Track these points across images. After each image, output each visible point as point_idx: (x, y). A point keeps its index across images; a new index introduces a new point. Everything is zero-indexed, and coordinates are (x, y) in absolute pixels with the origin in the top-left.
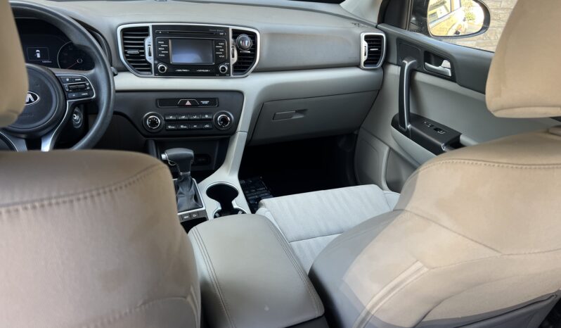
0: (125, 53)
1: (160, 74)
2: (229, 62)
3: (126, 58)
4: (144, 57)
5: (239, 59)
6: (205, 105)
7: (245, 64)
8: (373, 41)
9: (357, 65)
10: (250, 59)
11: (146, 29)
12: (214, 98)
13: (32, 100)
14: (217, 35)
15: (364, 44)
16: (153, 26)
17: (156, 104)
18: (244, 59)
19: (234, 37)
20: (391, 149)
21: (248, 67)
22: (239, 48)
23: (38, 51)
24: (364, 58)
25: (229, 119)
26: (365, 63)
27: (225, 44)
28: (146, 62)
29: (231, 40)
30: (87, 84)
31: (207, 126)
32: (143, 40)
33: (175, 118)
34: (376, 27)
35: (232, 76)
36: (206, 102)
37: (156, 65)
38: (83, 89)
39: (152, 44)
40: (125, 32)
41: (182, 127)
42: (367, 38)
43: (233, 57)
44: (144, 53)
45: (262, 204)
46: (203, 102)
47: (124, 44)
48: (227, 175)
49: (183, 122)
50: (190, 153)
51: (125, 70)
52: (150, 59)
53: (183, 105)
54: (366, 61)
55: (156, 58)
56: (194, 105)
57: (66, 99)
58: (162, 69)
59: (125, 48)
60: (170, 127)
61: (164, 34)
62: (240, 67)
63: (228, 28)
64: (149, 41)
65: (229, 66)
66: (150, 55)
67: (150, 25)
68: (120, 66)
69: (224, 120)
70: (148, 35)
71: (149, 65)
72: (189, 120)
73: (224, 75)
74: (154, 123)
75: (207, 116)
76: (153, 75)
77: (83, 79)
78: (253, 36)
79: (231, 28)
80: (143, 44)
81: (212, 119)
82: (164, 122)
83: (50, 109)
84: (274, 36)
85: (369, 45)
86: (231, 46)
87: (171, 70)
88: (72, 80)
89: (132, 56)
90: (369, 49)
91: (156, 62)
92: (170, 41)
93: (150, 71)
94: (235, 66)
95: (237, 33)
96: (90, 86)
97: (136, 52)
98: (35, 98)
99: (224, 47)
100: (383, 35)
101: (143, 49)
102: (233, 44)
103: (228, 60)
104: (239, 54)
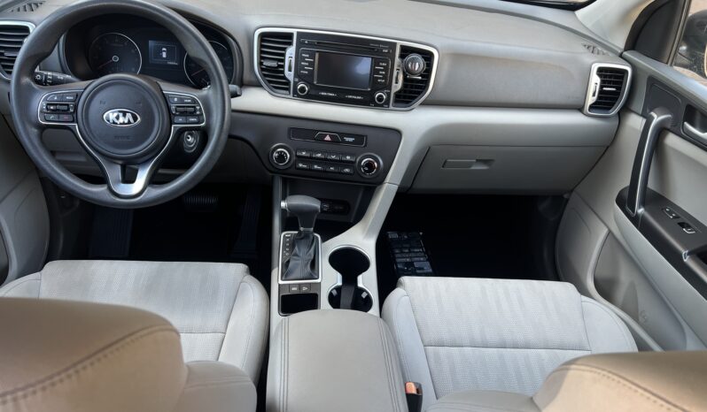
0: (261, 64)
1: (299, 96)
2: (390, 89)
3: (262, 70)
4: (283, 72)
5: (405, 85)
6: (348, 142)
7: (411, 93)
8: (610, 77)
9: (580, 109)
10: (421, 87)
11: (290, 36)
12: (362, 135)
13: (132, 120)
14: (379, 52)
15: (595, 80)
16: (298, 33)
17: (289, 134)
18: (412, 87)
19: (402, 56)
20: (610, 232)
21: (416, 97)
22: (407, 72)
23: (164, 49)
24: (591, 100)
25: (376, 164)
26: (592, 107)
27: (388, 65)
28: (284, 78)
29: (397, 59)
30: (198, 108)
31: (347, 170)
32: (284, 49)
33: (308, 155)
34: (621, 56)
35: (391, 107)
36: (351, 140)
37: (296, 84)
38: (192, 114)
39: (294, 56)
40: (263, 36)
41: (316, 167)
42: (601, 71)
43: (397, 83)
44: (283, 67)
45: (401, 284)
46: (347, 139)
47: (261, 52)
48: (362, 238)
49: (318, 161)
50: (316, 204)
51: (258, 85)
52: (290, 75)
53: (321, 139)
54: (594, 104)
55: (297, 75)
56: (334, 141)
57: (171, 123)
58: (302, 89)
59: (262, 58)
60: (301, 165)
61: (310, 44)
62: (405, 97)
63: (395, 44)
64: (291, 52)
65: (389, 95)
66: (290, 70)
67: (294, 31)
68: (253, 79)
69: (370, 165)
70: (290, 44)
71: (288, 83)
72: (326, 159)
73: (382, 106)
74: (281, 157)
75: (348, 158)
76: (291, 96)
77: (194, 101)
78: (428, 57)
79: (399, 43)
80: (283, 55)
81: (355, 162)
82: (294, 158)
83: (150, 134)
84: (459, 57)
85: (603, 82)
86: (396, 67)
87: (313, 92)
88: (181, 100)
89: (269, 69)
90: (601, 87)
91: (297, 80)
92: (317, 55)
93: (288, 89)
94: (398, 95)
95: (406, 51)
96: (200, 109)
97: (274, 64)
98: (135, 118)
99: (386, 69)
100: (629, 69)
101: (283, 61)
102: (399, 66)
103: (389, 87)
104: (405, 79)
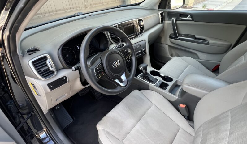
3: (112, 39)
5: (140, 29)
9: (159, 23)
11: (116, 26)
20: (169, 46)
23: (78, 46)
24: (160, 20)
26: (161, 22)
30: (128, 51)
31: (140, 55)
34: (158, 10)
46: (138, 47)
47: (110, 34)
51: (112, 44)
56: (136, 49)
59: (111, 36)
61: (122, 27)
62: (141, 32)
69: (144, 51)
71: (119, 40)
73: (138, 36)
75: (139, 51)
78: (142, 20)
79: (137, 19)
85: (161, 16)
86: (138, 26)
88: (124, 51)
92: (124, 29)
93: (119, 42)
95: (139, 21)
97: (115, 36)
98: (119, 62)
100: (163, 12)
103: (138, 31)
104: (140, 28)
